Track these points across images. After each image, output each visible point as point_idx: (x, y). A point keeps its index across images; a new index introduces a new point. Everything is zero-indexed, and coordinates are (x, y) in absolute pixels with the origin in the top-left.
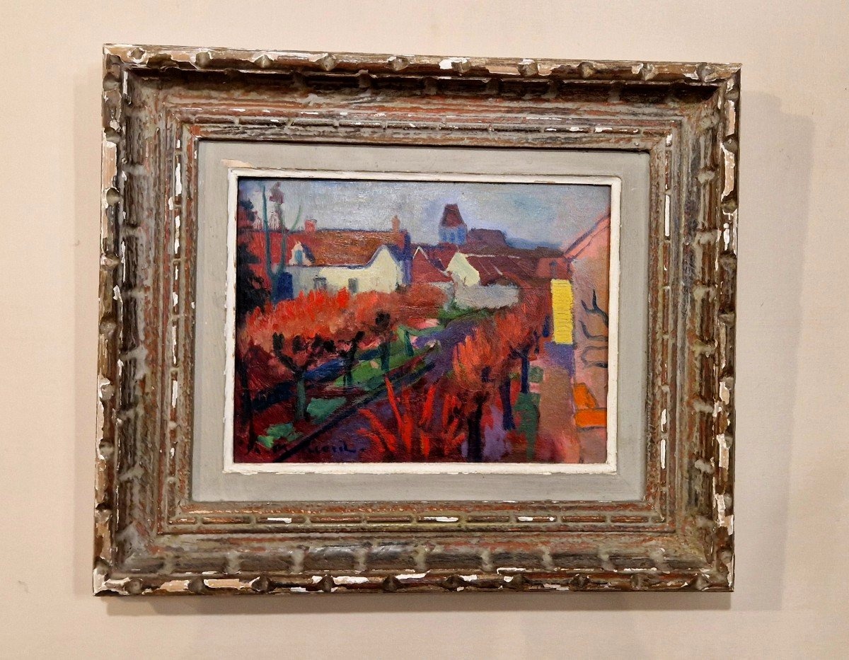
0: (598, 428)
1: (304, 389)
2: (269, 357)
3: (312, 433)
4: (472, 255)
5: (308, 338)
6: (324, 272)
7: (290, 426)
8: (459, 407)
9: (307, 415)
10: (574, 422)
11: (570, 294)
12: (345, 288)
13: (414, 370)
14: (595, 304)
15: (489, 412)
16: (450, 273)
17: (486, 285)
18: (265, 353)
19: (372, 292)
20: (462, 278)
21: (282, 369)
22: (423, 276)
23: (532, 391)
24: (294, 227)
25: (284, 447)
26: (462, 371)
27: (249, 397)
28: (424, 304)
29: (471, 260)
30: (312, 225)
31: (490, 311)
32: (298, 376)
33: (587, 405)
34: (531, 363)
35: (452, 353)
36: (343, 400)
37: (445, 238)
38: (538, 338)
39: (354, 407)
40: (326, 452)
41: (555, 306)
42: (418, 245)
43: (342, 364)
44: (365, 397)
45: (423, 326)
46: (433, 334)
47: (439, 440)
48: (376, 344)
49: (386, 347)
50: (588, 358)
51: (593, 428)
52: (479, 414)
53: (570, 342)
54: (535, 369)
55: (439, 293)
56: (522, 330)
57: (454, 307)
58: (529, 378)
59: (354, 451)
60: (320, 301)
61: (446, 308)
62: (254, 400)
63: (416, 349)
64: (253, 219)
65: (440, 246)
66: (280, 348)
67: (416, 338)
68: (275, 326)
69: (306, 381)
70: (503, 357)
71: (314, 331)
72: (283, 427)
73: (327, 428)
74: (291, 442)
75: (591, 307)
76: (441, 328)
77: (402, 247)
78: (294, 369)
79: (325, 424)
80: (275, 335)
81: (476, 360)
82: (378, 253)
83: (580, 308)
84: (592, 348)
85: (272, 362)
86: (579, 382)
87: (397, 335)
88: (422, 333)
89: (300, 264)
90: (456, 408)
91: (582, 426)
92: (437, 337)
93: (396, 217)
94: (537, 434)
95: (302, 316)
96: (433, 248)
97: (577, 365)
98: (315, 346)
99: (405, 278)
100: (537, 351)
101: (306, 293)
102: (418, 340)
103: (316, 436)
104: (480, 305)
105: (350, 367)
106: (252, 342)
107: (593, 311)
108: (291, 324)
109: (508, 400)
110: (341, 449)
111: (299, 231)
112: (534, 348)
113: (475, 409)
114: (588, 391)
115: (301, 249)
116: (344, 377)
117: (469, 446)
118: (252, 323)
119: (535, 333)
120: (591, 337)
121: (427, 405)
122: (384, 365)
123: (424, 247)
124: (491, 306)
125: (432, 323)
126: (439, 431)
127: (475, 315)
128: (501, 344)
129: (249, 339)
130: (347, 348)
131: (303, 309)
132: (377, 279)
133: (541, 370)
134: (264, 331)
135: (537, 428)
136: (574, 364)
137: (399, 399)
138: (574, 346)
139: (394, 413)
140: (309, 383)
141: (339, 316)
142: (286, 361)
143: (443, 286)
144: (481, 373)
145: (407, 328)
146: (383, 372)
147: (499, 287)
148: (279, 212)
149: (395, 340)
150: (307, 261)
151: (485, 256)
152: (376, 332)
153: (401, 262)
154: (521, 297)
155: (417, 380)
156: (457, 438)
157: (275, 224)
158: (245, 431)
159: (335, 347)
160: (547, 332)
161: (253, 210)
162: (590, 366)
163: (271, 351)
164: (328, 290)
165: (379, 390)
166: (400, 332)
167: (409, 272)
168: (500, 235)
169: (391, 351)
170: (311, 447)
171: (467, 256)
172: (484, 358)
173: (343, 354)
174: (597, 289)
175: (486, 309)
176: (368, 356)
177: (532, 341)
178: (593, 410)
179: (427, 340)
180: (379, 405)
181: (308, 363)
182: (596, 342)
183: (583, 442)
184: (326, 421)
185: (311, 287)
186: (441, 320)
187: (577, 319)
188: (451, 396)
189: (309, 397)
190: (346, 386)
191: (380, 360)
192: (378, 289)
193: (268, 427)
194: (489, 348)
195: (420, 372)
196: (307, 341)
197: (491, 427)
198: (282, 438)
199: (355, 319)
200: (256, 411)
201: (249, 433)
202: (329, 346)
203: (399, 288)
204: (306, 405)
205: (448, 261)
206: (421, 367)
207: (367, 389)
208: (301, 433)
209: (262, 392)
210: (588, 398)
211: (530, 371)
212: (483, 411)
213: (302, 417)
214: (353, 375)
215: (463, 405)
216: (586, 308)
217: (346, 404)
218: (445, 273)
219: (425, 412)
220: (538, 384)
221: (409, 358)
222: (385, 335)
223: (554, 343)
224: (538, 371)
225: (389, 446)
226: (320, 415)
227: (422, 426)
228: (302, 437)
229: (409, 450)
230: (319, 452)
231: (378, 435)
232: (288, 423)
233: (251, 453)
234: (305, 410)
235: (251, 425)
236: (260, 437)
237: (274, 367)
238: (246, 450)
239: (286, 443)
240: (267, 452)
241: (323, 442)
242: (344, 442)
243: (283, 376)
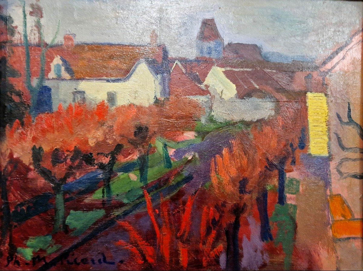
0: (354, 238)
1: (62, 201)
2: (28, 169)
3: (70, 245)
4: (228, 69)
5: (67, 151)
6: (83, 85)
7: (49, 238)
8: (217, 219)
9: (66, 227)
10: (330, 233)
11: (325, 106)
12: (103, 101)
13: (173, 182)
14: (349, 117)
15: (247, 224)
16: (207, 86)
17: (242, 98)
18: (24, 165)
19: (131, 105)
20: (219, 91)
21: (41, 182)
22: (180, 90)
23: (289, 202)
24: (53, 40)
25: (44, 258)
26: (220, 183)
27: (9, 209)
28: (182, 117)
29: (228, 74)
30: (71, 39)
31: (247, 124)
32: (57, 189)
33: (344, 216)
34: (288, 175)
35: (210, 165)
36: (101, 213)
37: (202, 52)
38: (294, 150)
39: (112, 219)
40: (85, 263)
41: (310, 119)
42: (176, 59)
43: (101, 176)
44: (124, 209)
45: (180, 138)
46: (191, 146)
47: (197, 252)
48: (135, 157)
49: (144, 159)
50: (343, 170)
51: (349, 238)
52: (236, 225)
53: (326, 154)
54: (291, 181)
55: (196, 106)
56: (279, 142)
57: (211, 120)
58: (286, 189)
59: (113, 263)
60: (78, 114)
61: (203, 120)
62: (13, 212)
63: (175, 161)
64: (13, 33)
65: (197, 60)
66: (39, 161)
67: (174, 150)
68: (34, 139)
69: (65, 193)
70: (260, 169)
71: (73, 143)
72: (42, 238)
73: (85, 241)
74: (50, 255)
75: (346, 120)
76: (199, 141)
77: (160, 60)
78: (52, 181)
79: (83, 236)
80: (34, 148)
81: (233, 172)
82: (136, 67)
83: (335, 121)
84: (347, 159)
85: (31, 175)
86: (335, 193)
87: (155, 147)
88: (181, 146)
89: (59, 78)
90: (214, 219)
91: (339, 236)
92: (195, 149)
93: (154, 31)
94: (294, 245)
95: (61, 128)
96: (191, 61)
97: (333, 176)
98: (73, 159)
99: (163, 92)
100: (294, 162)
101: (65, 106)
102: (177, 153)
103: (76, 247)
104: (236, 118)
105: (109, 180)
106: (11, 155)
107: (347, 123)
108: (50, 136)
109: (266, 211)
110: (99, 261)
111: (57, 46)
112: (290, 160)
113: (233, 220)
114: (343, 202)
115: (61, 62)
116: (103, 190)
117: (227, 257)
118: (11, 136)
119: (292, 145)
120: (347, 149)
121: (186, 217)
122: (143, 176)
123: (182, 60)
124: (248, 118)
125: (190, 135)
126: (197, 242)
127: (231, 127)
128: (258, 157)
129: (9, 151)
130: (106, 160)
131: (62, 121)
132: (136, 92)
133: (298, 182)
134: (24, 144)
135: (294, 239)
136: (330, 175)
137: (157, 210)
138: (330, 158)
139: (152, 226)
140: (68, 196)
141: (98, 129)
142: (45, 173)
143: (201, 99)
144: (238, 184)
145: (164, 140)
146: (142, 184)
147: (255, 100)
148: (38, 26)
149: (153, 152)
150: (65, 75)
151: (242, 69)
152: (135, 144)
153: (159, 76)
154: (278, 110)
155: (175, 192)
156: (215, 250)
157: (33, 39)
158: (4, 243)
159: (94, 160)
160: (303, 144)
161: (14, 25)
162: (345, 178)
163: (30, 164)
164: (87, 102)
165: (138, 202)
166: (158, 144)
167: (167, 85)
168: (256, 48)
169: (149, 164)
170: (71, 259)
171: (223, 69)
172: (241, 169)
173: (102, 166)
174: (352, 100)
175: (243, 122)
176: (127, 168)
177: (288, 153)
178: (349, 220)
179: (185, 152)
180: (138, 216)
181: (67, 176)
182: (352, 154)
183: (339, 253)
184: (85, 233)
185: (70, 100)
186: (198, 132)
187: (332, 131)
188: (209, 208)
189: (67, 210)
190: (105, 198)
191: (138, 172)
192: (137, 102)
193: (27, 239)
194: (246, 160)
195: (179, 184)
196: (66, 154)
197: (249, 238)
198: (41, 250)
199: (113, 132)
200: (15, 224)
201: (9, 245)
202: (89, 159)
203: (157, 101)
204: (65, 218)
205: (205, 75)
206: (179, 179)
207: (125, 201)
208: (60, 246)
209: (22, 204)
210: (344, 210)
211: (287, 182)
212: (241, 223)
213: (62, 230)
214: (113, 187)
215: (221, 216)
216: (341, 120)
217: (106, 216)
218: (202, 86)
219: (184, 224)
220: (294, 196)
221: (168, 170)
222: (143, 146)
223: (310, 154)
224: (295, 182)
225: (147, 258)
226: (79, 227)
227: (180, 238)
228: (61, 249)
229: (168, 262)
230: (78, 264)
231: (136, 247)
232: (47, 235)
233: (11, 265)
234: (64, 222)
235: (11, 237)
236: (19, 249)
237: (33, 179)
238: (6, 262)
239: (45, 255)
240: (27, 264)
241: (82, 254)
242: (103, 254)
243: (42, 188)
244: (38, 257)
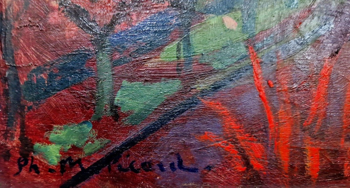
1: (108, 64)
2: (49, 9)
3: (124, 140)
7: (88, 128)
9: (115, 108)
21: (72, 30)
25: (79, 161)
27: (17, 79)
32: (98, 42)
39: (194, 96)
40: (147, 170)
43: (174, 21)
44: (214, 79)
47: (337, 153)
59: (194, 170)
62: (27, 83)
69: (113, 51)
72: (75, 128)
73: (148, 132)
74: (90, 155)
79: (145, 125)
85: (54, 18)
103: (131, 143)
105: (188, 27)
110: (172, 165)
116: (179, 44)
137: (270, 81)
139: (262, 107)
140: (118, 56)
142: (77, 15)
146: (245, 36)
158: (12, 136)
165: (237, 66)
170: (124, 163)
173: (176, 3)
180: (237, 92)
184: (148, 119)
189: (118, 78)
190: (182, 60)
191: (239, 14)
193: (50, 128)
198: (74, 148)
200: (30, 103)
201: (21, 139)
204: (114, 92)
207: (216, 65)
208: (106, 141)
209: (39, 70)
213: (108, 113)
214: (195, 41)
217: (183, 92)
219: (315, 105)
225: (252, 162)
226: (136, 111)
227: (309, 130)
228: (107, 146)
229: (286, 169)
230: (137, 171)
231: (235, 143)
232: (84, 123)
233: (24, 172)
234: (112, 100)
235: (23, 126)
236: (37, 145)
237: (58, 26)
238: (16, 168)
239: (82, 156)
240: (51, 170)
241: (143, 155)
242: (178, 155)
243: (74, 42)
244: (70, 159)
